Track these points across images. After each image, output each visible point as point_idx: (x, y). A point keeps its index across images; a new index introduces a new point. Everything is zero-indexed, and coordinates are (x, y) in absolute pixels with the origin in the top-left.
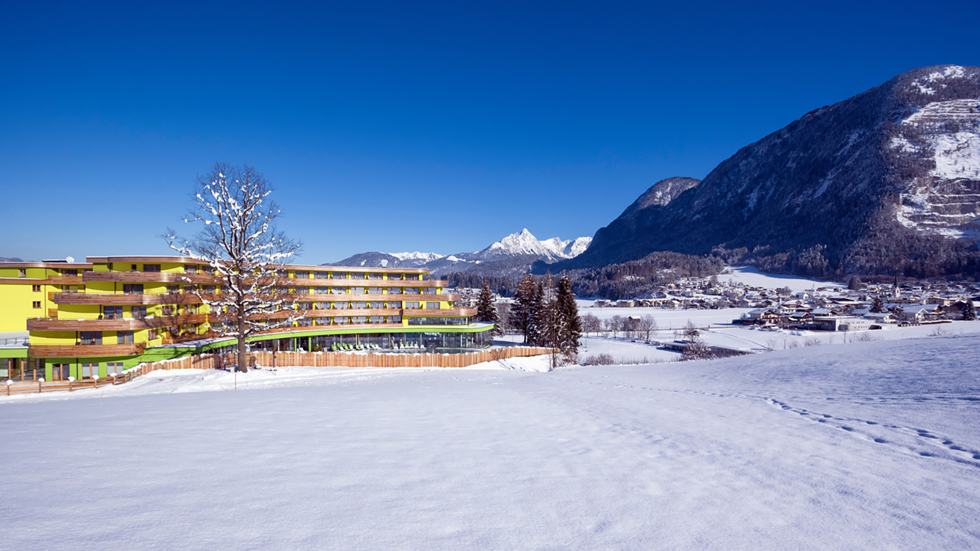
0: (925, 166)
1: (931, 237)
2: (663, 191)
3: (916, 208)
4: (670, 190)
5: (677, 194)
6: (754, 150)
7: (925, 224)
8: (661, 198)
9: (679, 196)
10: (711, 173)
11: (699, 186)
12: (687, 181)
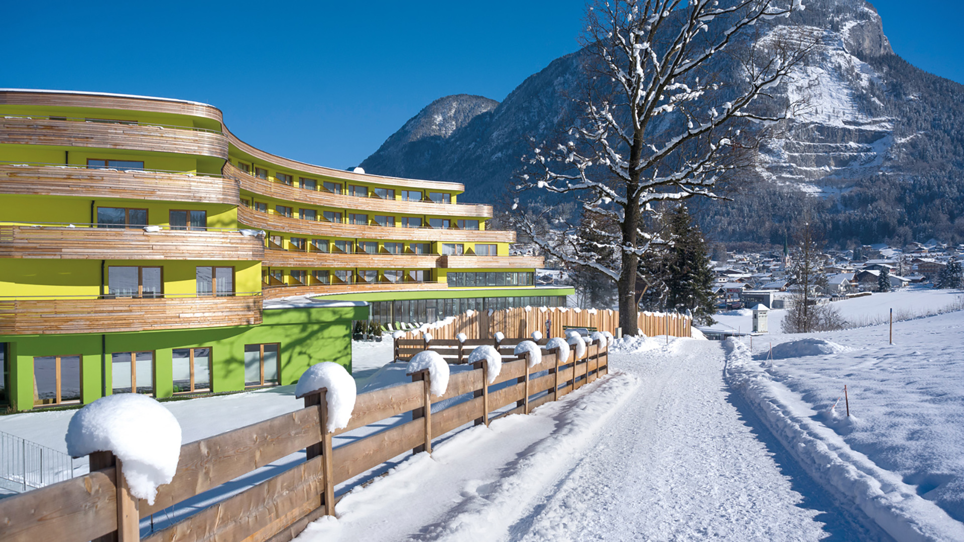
0: (779, 105)
1: (793, 193)
2: (443, 114)
3: (773, 157)
4: (455, 114)
5: (465, 120)
6: (573, 63)
7: (784, 178)
8: (440, 125)
9: (469, 124)
10: (514, 92)
11: (498, 110)
12: (479, 101)
